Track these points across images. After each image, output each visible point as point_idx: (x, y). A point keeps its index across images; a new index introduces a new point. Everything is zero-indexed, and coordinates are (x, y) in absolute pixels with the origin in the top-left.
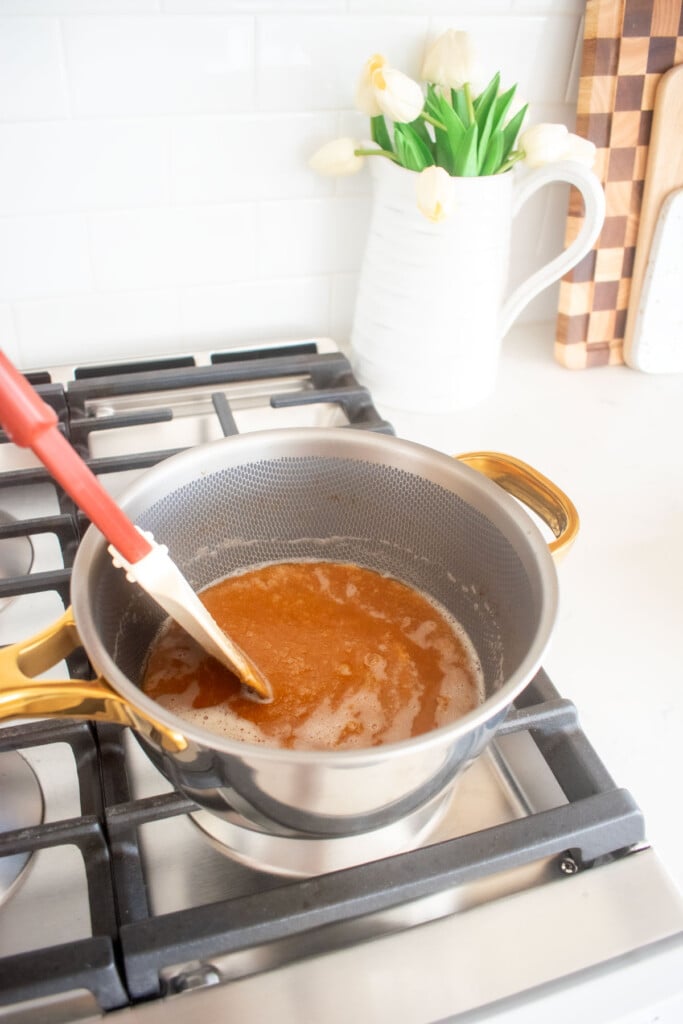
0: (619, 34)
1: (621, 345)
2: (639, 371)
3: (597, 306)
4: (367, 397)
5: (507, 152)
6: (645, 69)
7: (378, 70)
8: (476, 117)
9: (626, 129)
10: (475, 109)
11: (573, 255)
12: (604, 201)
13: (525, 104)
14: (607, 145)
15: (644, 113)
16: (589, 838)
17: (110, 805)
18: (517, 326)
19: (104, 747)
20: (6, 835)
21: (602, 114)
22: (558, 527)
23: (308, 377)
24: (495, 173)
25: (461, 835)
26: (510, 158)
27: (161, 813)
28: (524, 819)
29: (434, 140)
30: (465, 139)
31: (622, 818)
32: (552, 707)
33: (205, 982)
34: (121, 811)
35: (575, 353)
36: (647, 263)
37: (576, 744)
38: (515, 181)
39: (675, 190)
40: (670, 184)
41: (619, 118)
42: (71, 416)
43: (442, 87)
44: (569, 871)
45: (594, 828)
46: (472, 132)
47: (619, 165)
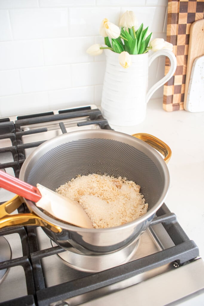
0: (178, 12)
1: (183, 104)
2: (189, 112)
3: (175, 93)
4: (107, 122)
5: (146, 47)
6: (186, 22)
7: (106, 23)
8: (136, 37)
9: (182, 40)
10: (136, 34)
11: (168, 77)
12: (176, 61)
13: (151, 33)
14: (176, 45)
15: (187, 35)
16: (182, 256)
17: (32, 252)
18: (151, 99)
19: (30, 234)
21: (174, 36)
22: (165, 155)
23: (89, 117)
24: (143, 53)
26: (147, 49)
28: (161, 251)
29: (124, 44)
30: (134, 43)
31: (192, 250)
32: (168, 216)
34: (35, 254)
35: (169, 107)
36: (190, 79)
37: (176, 226)
38: (149, 56)
39: (197, 58)
40: (196, 56)
41: (179, 36)
42: (16, 131)
43: (126, 28)
44: (176, 267)
45: (184, 253)
46: (135, 41)
47: (180, 51)
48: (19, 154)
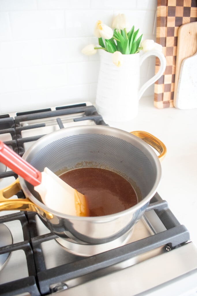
0: (167, 16)
1: (173, 102)
2: (178, 109)
3: (165, 91)
4: (101, 118)
5: (137, 48)
6: (174, 25)
7: (100, 25)
8: (128, 38)
9: (170, 41)
10: (128, 36)
11: (158, 76)
12: (166, 61)
13: (141, 34)
14: (165, 46)
15: (175, 37)
16: (174, 240)
17: (33, 237)
18: (143, 97)
19: (30, 221)
20: (2, 248)
21: (163, 38)
22: (160, 152)
23: (84, 113)
24: (134, 53)
25: (136, 241)
26: (138, 49)
27: (48, 239)
28: (153, 235)
29: (116, 44)
30: (125, 43)
31: (183, 233)
32: (160, 203)
33: (63, 288)
34: (36, 239)
35: (160, 104)
36: (179, 79)
37: (168, 213)
38: (140, 56)
39: (185, 58)
40: (184, 57)
41: (168, 39)
42: (16, 126)
43: (118, 30)
44: (168, 250)
45: (175, 236)
46: (127, 42)
47: (169, 51)
48: (19, 147)
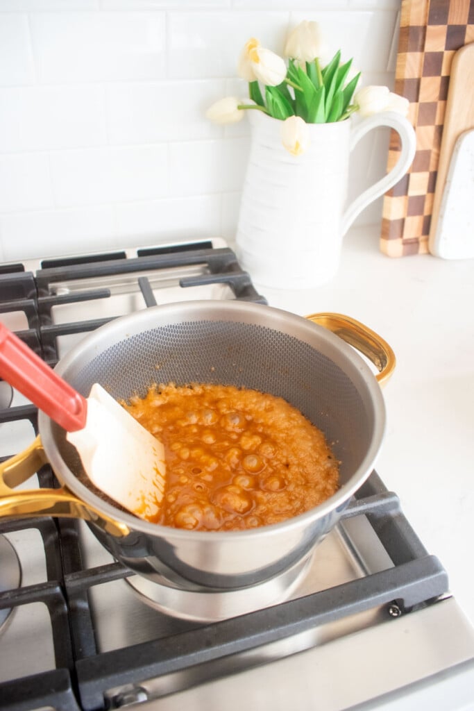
0: (426, 23)
1: (427, 240)
2: (439, 258)
3: (411, 213)
4: (248, 279)
5: (346, 106)
6: (444, 47)
7: (253, 49)
8: (324, 82)
9: (430, 89)
10: (323, 76)
11: (393, 177)
12: (415, 140)
13: (358, 73)
14: (417, 101)
15: (443, 78)
16: (408, 591)
17: (68, 573)
18: (355, 228)
19: (64, 531)
21: (413, 79)
22: (380, 365)
23: (206, 265)
24: (337, 121)
26: (348, 110)
27: (106, 578)
28: (363, 578)
29: (294, 98)
30: (316, 96)
31: (432, 577)
32: (381, 498)
33: (137, 699)
34: (75, 577)
35: (394, 246)
36: (445, 182)
37: (399, 523)
38: (352, 127)
39: (465, 131)
40: (462, 127)
41: (425, 81)
42: (39, 294)
43: (299, 61)
44: (395, 614)
45: (413, 584)
46: (321, 92)
47: (425, 114)
48: (44, 347)
